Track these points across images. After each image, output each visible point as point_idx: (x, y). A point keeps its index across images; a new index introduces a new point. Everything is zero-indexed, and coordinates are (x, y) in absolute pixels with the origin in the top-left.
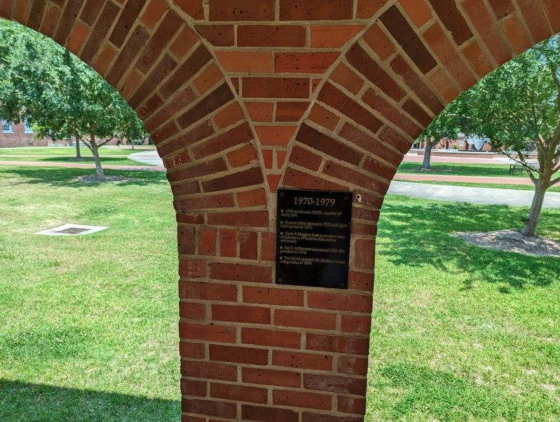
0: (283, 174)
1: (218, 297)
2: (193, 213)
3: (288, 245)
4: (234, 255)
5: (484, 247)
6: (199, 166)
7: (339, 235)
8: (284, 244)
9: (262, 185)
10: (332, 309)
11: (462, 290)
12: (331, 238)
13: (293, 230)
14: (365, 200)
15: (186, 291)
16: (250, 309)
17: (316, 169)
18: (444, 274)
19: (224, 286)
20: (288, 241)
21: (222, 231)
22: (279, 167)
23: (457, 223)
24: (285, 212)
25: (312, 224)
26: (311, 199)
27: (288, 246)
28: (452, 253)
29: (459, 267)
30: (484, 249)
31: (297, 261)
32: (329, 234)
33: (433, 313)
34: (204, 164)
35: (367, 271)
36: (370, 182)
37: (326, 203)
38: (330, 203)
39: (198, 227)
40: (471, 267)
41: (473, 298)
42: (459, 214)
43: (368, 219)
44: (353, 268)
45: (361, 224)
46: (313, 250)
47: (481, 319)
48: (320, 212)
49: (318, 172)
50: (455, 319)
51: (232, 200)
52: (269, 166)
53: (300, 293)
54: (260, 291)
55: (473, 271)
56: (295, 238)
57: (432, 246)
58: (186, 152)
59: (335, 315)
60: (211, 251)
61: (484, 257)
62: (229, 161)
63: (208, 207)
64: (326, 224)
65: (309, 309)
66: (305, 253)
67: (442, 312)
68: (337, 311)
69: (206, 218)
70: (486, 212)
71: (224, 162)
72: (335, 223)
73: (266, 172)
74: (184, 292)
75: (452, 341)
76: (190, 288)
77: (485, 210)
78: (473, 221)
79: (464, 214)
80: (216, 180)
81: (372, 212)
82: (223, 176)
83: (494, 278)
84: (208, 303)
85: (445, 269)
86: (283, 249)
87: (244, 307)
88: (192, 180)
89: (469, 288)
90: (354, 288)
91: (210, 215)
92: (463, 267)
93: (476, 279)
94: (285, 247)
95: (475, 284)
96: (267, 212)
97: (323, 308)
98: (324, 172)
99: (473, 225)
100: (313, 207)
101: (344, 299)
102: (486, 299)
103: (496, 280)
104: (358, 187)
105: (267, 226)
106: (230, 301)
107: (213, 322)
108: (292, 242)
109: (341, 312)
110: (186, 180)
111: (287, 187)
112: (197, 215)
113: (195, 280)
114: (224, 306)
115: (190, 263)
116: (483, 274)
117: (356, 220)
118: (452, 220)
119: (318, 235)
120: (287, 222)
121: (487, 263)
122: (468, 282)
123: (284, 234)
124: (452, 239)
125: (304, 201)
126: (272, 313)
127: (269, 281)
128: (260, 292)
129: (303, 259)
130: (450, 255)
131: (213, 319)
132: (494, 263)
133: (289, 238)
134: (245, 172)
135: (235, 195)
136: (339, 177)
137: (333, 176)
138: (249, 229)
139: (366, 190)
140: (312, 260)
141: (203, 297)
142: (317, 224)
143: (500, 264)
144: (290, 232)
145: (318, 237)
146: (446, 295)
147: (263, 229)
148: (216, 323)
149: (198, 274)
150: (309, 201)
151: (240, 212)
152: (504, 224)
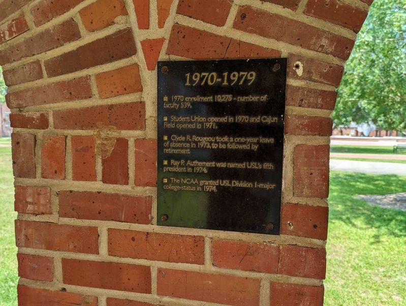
0: (167, 37)
1: (71, 246)
2: (32, 112)
3: (178, 157)
4: (92, 177)
5: (385, 207)
6: (41, 36)
7: (265, 136)
8: (170, 157)
9: (134, 59)
10: (253, 270)
11: (372, 243)
12: (250, 143)
13: (184, 133)
14: (309, 72)
15: (26, 236)
16: (120, 267)
17: (221, 23)
18: (354, 230)
19: (79, 229)
20: (176, 151)
21: (76, 139)
22: (161, 24)
23: (358, 189)
24: (170, 101)
25: (216, 119)
26: (214, 74)
27: (176, 159)
28: (358, 212)
29: (367, 223)
30: (386, 209)
31: (192, 185)
32: (246, 136)
33: (350, 265)
34: (47, 31)
35: (315, 202)
36: (319, 37)
37: (240, 78)
38: (246, 81)
39: (40, 133)
40: (377, 224)
41: (384, 252)
42: (358, 181)
43: (315, 106)
44: (288, 197)
45: (302, 117)
46: (219, 165)
47: (395, 272)
48: (229, 98)
49: (225, 27)
50: (370, 271)
51: (89, 87)
52: (144, 24)
53: (199, 241)
54: (134, 237)
55: (379, 227)
56: (188, 145)
57: (340, 206)
58: (22, 15)
59: (258, 281)
60: (59, 172)
61: (387, 215)
62: (84, 22)
63: (55, 101)
64: (242, 119)
65: (214, 269)
66: (206, 171)
67: (357, 264)
68: (262, 275)
69: (51, 120)
70: (381, 180)
71: (76, 26)
72: (255, 115)
73: (140, 36)
74: (23, 238)
75: (371, 293)
76: (30, 231)
77: (380, 178)
78: (371, 187)
79: (363, 181)
80: (66, 56)
81: (323, 93)
82: (74, 48)
83: (399, 233)
84: (57, 256)
85: (354, 225)
86: (169, 165)
87: (110, 263)
88: (31, 59)
89: (379, 242)
90: (291, 233)
91: (58, 114)
92: (370, 224)
93: (383, 235)
94: (172, 162)
95: (383, 239)
96: (142, 104)
97: (237, 269)
98: (236, 26)
99: (372, 190)
100: (218, 89)
101: (275, 253)
102: (396, 252)
103: (401, 235)
104: (296, 49)
105: (143, 127)
106: (87, 253)
107: (65, 286)
108: (183, 152)
109: (267, 275)
110: (24, 60)
111: (174, 58)
112: (38, 114)
113: (38, 219)
114: (80, 261)
115: (30, 191)
116: (388, 229)
117: (293, 110)
118: (353, 186)
119: (226, 139)
120: (174, 118)
121: (390, 220)
122: (376, 237)
123: (169, 138)
124: (357, 201)
125: (201, 79)
126: (154, 274)
127: (148, 222)
128: (133, 239)
129: (202, 183)
130: (357, 214)
131: (66, 281)
132: (397, 220)
133: (178, 145)
134: (107, 38)
135: (93, 78)
136: (263, 33)
137: (251, 32)
138: (115, 134)
139: (311, 54)
140: (217, 183)
141: (49, 247)
142: (223, 120)
143: (401, 221)
144: (179, 136)
145: (226, 143)
146: (359, 248)
147: (138, 133)
148: (71, 288)
149: (42, 209)
150: (212, 78)
151: (102, 106)
152: (397, 189)
